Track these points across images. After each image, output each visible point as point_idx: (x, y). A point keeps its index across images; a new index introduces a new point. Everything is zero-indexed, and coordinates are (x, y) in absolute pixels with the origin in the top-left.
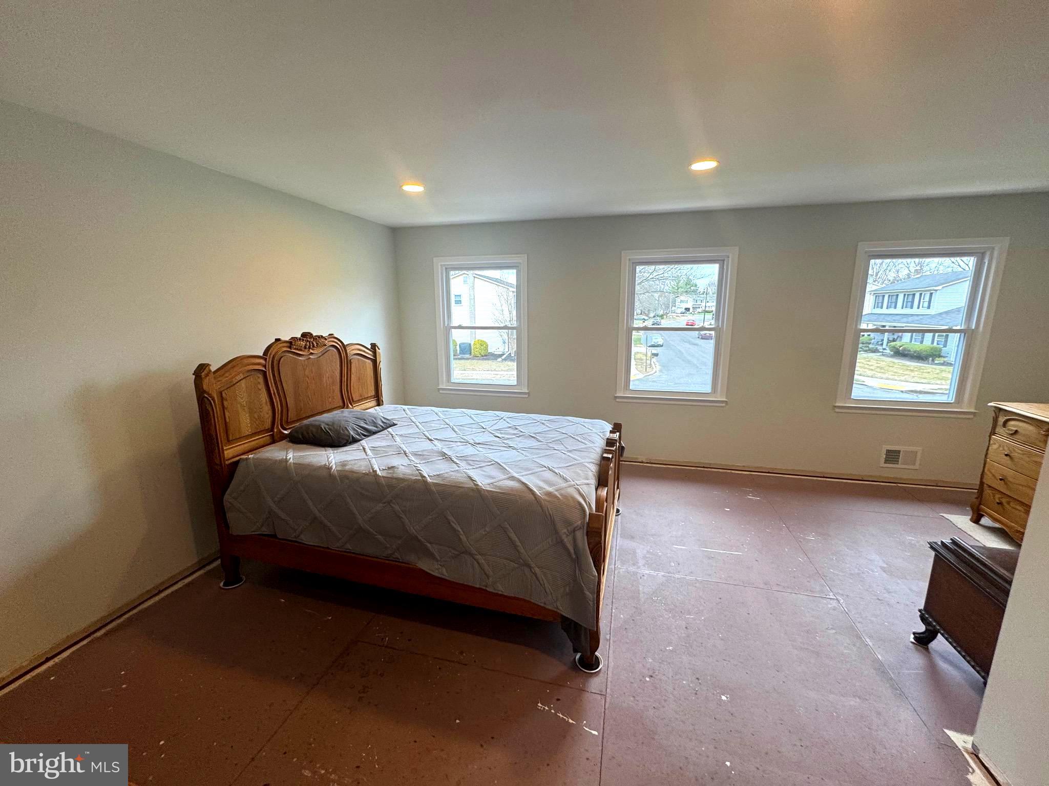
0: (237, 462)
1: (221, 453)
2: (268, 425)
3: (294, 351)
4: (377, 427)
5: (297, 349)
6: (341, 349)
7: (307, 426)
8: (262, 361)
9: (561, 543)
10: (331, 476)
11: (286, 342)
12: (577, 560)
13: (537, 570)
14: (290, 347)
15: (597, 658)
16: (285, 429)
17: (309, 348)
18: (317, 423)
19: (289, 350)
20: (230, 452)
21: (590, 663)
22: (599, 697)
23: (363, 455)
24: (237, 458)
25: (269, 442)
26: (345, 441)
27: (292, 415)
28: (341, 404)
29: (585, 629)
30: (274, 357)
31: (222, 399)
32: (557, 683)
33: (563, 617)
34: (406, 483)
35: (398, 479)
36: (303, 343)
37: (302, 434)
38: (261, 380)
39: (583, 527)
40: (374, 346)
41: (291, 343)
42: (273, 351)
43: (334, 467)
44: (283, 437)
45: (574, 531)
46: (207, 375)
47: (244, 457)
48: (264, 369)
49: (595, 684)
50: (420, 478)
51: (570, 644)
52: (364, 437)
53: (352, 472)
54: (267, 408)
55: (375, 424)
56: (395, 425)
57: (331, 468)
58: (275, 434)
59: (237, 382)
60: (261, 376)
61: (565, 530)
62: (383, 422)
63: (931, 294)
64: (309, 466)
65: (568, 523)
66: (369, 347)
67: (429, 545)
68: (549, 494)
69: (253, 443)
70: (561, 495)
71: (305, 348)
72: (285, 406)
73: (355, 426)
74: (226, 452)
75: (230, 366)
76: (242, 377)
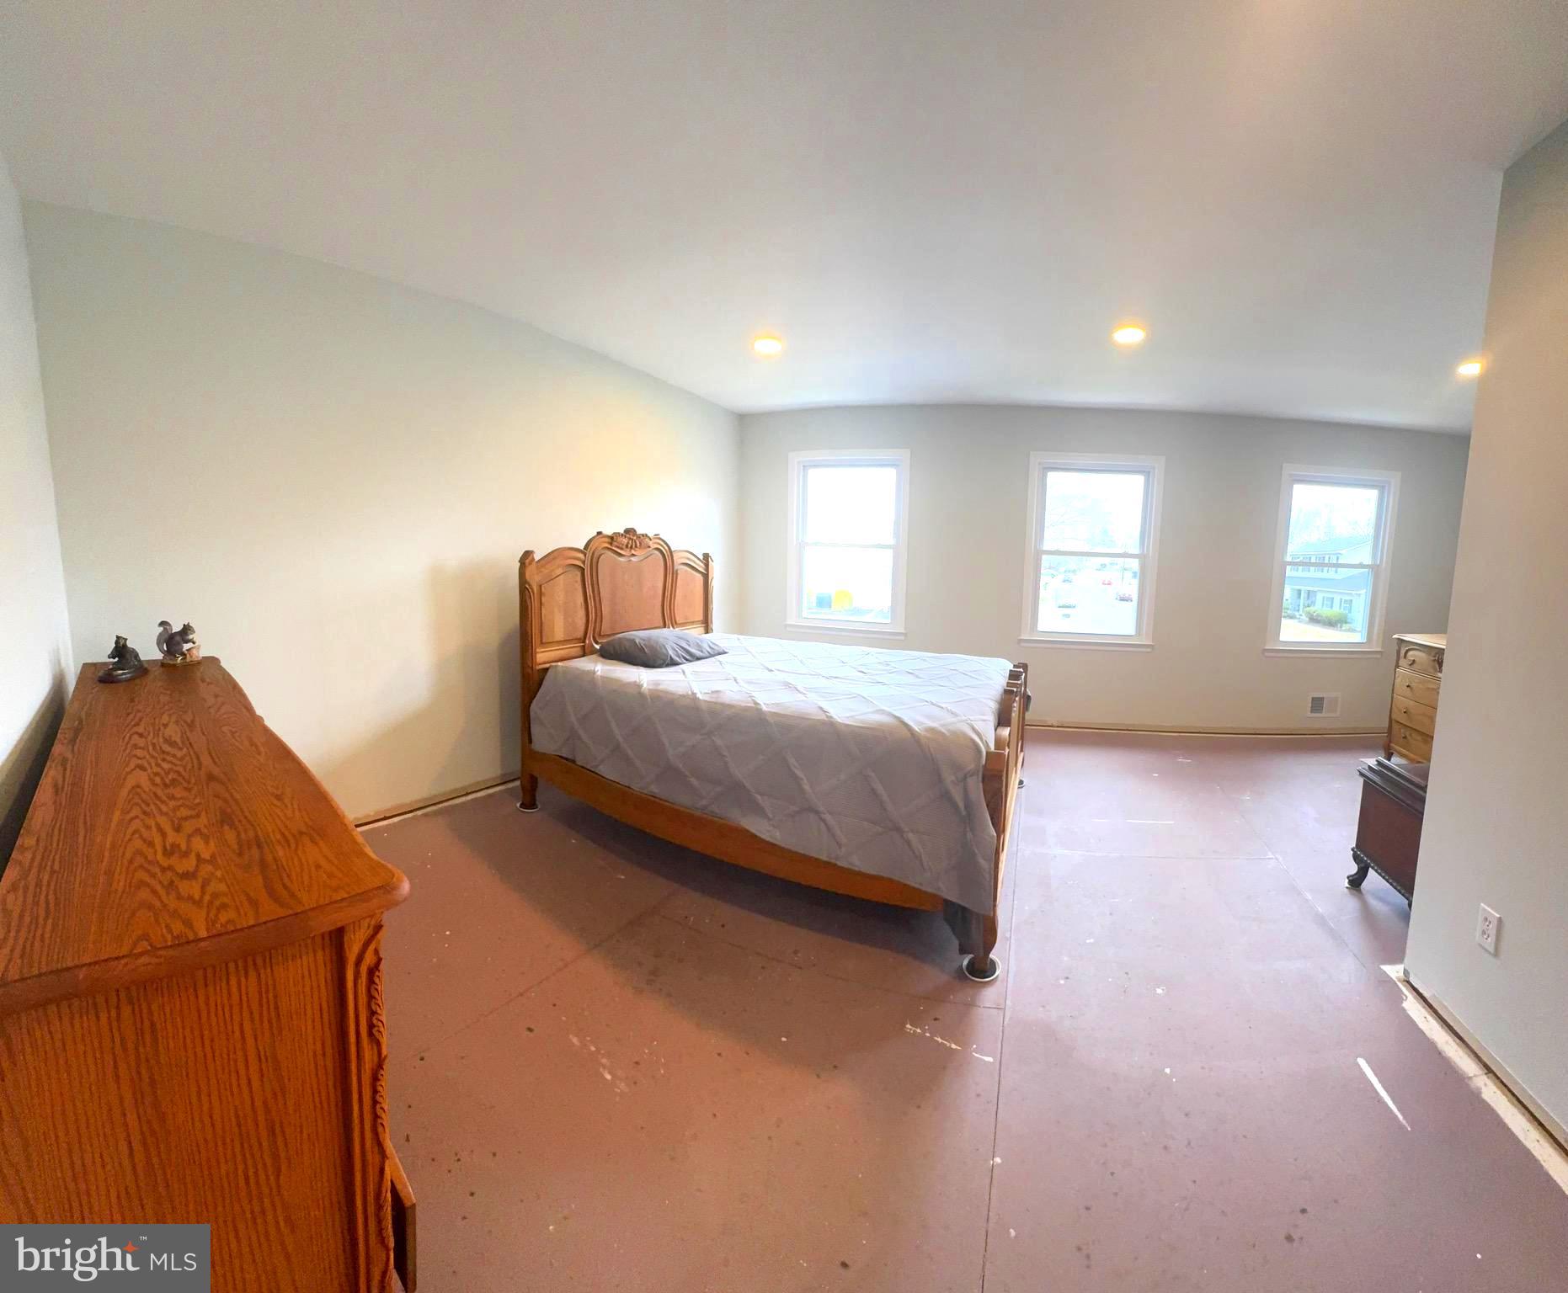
0: (547, 670)
1: (533, 656)
2: (580, 634)
3: (615, 549)
4: (702, 652)
5: (618, 547)
6: (667, 555)
7: (620, 639)
8: (581, 556)
9: (946, 796)
10: (641, 695)
11: (608, 537)
12: (968, 819)
13: (911, 836)
14: (611, 544)
15: (993, 963)
16: (597, 643)
17: (631, 547)
18: (632, 637)
19: (609, 546)
20: (542, 656)
21: (982, 969)
22: (994, 1012)
23: (681, 677)
24: (547, 665)
25: (576, 655)
26: (662, 662)
27: (606, 628)
28: (662, 624)
29: (978, 914)
30: (593, 554)
31: (541, 594)
32: (937, 997)
33: (946, 902)
34: (733, 710)
35: (723, 704)
36: (625, 541)
37: (614, 648)
38: (579, 578)
39: (978, 771)
40: (706, 557)
41: (611, 538)
42: (593, 546)
43: (645, 685)
44: (594, 651)
45: (965, 778)
46: (530, 564)
47: (554, 664)
48: (582, 566)
49: (989, 995)
50: (753, 705)
51: (956, 943)
52: (685, 661)
53: (666, 692)
54: (581, 613)
55: (700, 648)
56: (726, 653)
57: (642, 686)
58: (586, 646)
59: (556, 577)
60: (579, 574)
61: (953, 778)
62: (710, 647)
64: (617, 681)
65: (956, 767)
66: (701, 558)
67: (759, 797)
68: (932, 730)
69: (567, 651)
70: (949, 730)
71: (627, 546)
72: (599, 616)
73: (675, 646)
74: (539, 656)
75: (551, 557)
76: (562, 572)
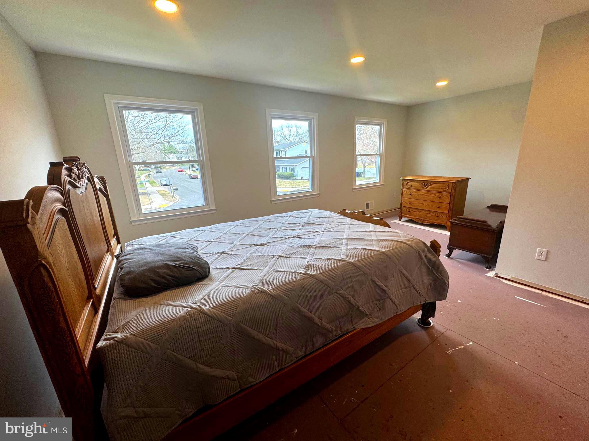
2: (87, 290)
3: (74, 182)
5: (75, 179)
6: (92, 182)
12: (433, 269)
13: (416, 286)
14: (71, 176)
19: (70, 180)
22: (448, 331)
28: (107, 247)
30: (66, 191)
36: (77, 172)
38: (67, 226)
48: (64, 208)
49: (440, 328)
54: (80, 267)
58: (95, 300)
59: (54, 231)
61: (423, 256)
63: (285, 151)
70: (411, 239)
71: (78, 177)
76: (55, 222)
